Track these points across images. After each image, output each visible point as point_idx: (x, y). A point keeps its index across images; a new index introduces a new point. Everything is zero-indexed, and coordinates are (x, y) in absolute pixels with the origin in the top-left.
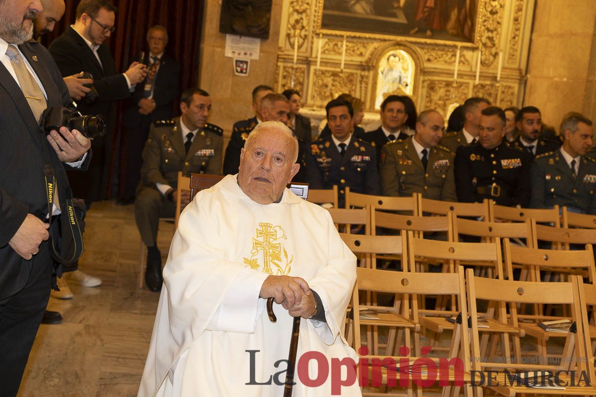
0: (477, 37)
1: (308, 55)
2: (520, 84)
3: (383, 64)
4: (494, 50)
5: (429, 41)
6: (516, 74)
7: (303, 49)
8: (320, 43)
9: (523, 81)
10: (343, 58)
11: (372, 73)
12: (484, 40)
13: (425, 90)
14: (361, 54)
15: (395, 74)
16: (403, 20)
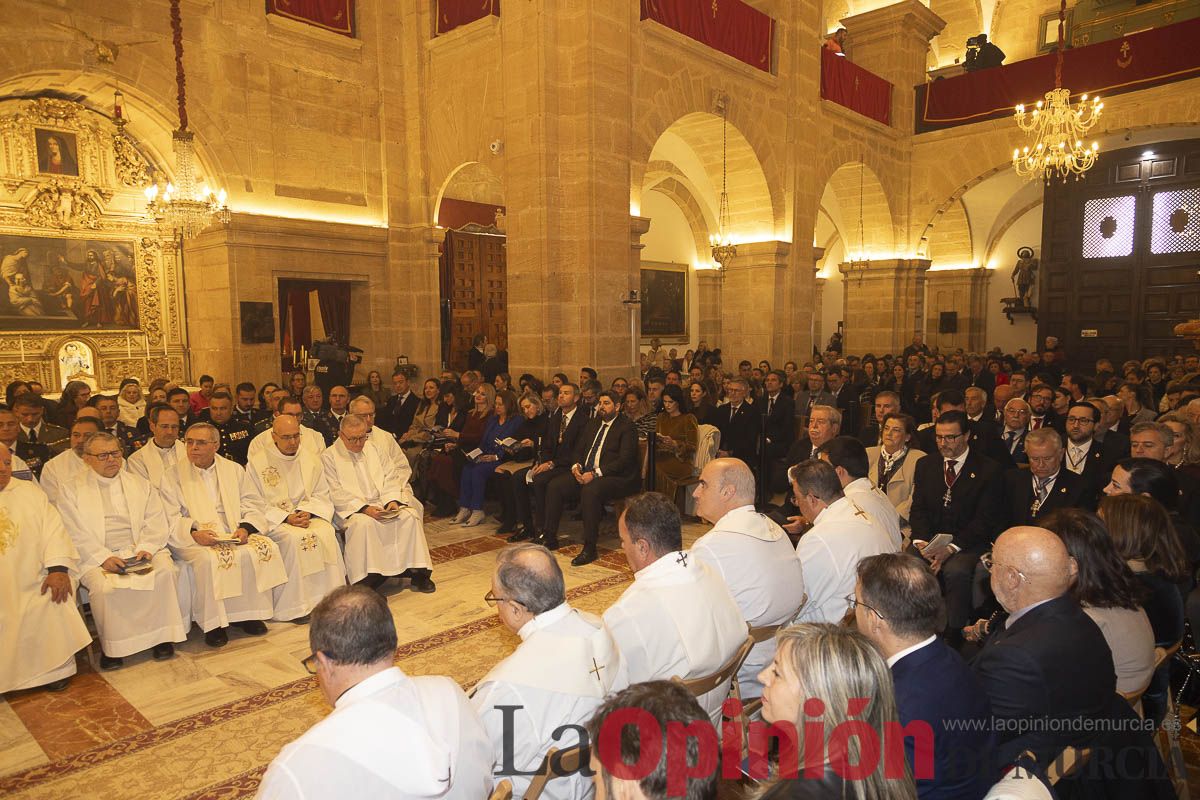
0: (142, 325)
2: (184, 355)
3: (62, 354)
4: (158, 333)
5: (100, 331)
6: (180, 348)
9: (186, 352)
10: (23, 353)
11: (52, 362)
12: (148, 326)
13: (105, 370)
14: (39, 348)
15: (75, 360)
16: (73, 317)
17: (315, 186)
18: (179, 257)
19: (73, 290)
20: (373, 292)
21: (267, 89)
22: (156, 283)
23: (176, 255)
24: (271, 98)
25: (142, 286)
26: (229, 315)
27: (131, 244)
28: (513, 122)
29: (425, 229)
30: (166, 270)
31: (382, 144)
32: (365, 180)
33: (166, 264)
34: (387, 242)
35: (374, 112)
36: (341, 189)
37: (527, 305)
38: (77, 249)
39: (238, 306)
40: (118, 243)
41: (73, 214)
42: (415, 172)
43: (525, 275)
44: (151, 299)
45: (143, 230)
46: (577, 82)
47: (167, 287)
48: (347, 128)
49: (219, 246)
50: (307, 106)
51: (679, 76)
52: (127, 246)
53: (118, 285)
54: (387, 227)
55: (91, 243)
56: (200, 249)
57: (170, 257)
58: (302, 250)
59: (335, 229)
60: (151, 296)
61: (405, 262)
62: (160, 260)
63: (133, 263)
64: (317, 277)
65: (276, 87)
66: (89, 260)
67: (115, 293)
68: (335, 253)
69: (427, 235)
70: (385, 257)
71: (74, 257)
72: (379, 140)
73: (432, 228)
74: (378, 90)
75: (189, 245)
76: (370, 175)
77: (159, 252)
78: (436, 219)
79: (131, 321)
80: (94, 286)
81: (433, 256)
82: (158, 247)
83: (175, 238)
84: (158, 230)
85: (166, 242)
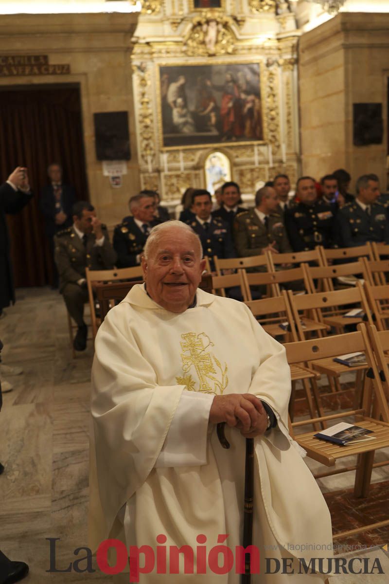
0: (265, 136)
1: (157, 166)
2: (298, 163)
3: (208, 165)
4: (277, 144)
5: (235, 144)
6: (294, 157)
7: (154, 163)
8: (164, 157)
9: (299, 161)
10: (182, 164)
11: (201, 172)
12: (270, 137)
14: (193, 160)
15: (217, 170)
16: (215, 133)
18: (295, 73)
19: (216, 109)
22: (276, 99)
23: (293, 70)
25: (267, 102)
26: (342, 118)
27: (258, 64)
33: (285, 80)
38: (219, 73)
39: (351, 109)
40: (249, 65)
41: (217, 42)
44: (273, 113)
45: (267, 51)
47: (285, 100)
49: (336, 50)
52: (255, 67)
53: (248, 102)
55: (230, 67)
56: (315, 60)
57: (288, 73)
60: (271, 110)
62: (280, 77)
63: (259, 81)
66: (228, 82)
67: (246, 110)
71: (218, 80)
75: (305, 57)
77: (279, 70)
79: (257, 134)
80: (230, 105)
82: (279, 65)
83: (292, 55)
84: (279, 49)
85: (285, 60)
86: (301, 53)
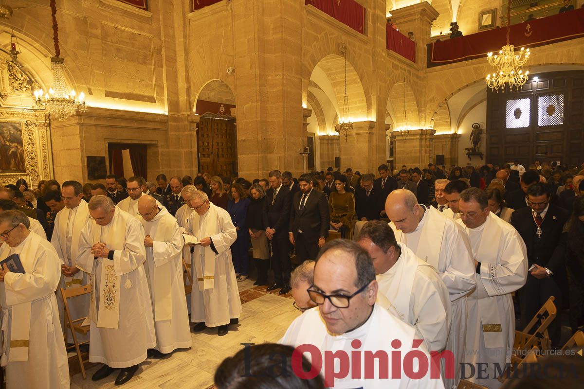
0: (27, 170)
12: (31, 170)
17: (127, 91)
18: (48, 131)
20: (160, 150)
21: (100, 38)
22: (35, 146)
23: (47, 130)
24: (102, 43)
25: (27, 148)
26: (80, 164)
27: (19, 123)
28: (240, 57)
29: (188, 115)
30: (41, 140)
31: (164, 69)
32: (155, 89)
33: (41, 135)
34: (167, 122)
35: (159, 52)
36: (141, 93)
37: (249, 156)
39: (85, 159)
40: (12, 124)
42: (182, 85)
43: (248, 139)
44: (32, 155)
45: (26, 116)
46: (275, 37)
47: (42, 148)
48: (145, 60)
49: (73, 125)
50: (122, 47)
51: (323, 35)
52: (17, 125)
53: (12, 148)
54: (167, 114)
57: (43, 132)
58: (121, 127)
59: (139, 115)
60: (31, 153)
61: (177, 134)
62: (37, 132)
63: (21, 135)
64: (129, 142)
65: (105, 36)
67: (10, 153)
68: (139, 128)
69: (190, 118)
70: (166, 130)
72: (162, 67)
73: (193, 115)
74: (161, 40)
75: (54, 124)
76: (157, 86)
77: (36, 129)
78: (194, 110)
79: (20, 168)
81: (193, 130)
82: (36, 126)
83: (46, 121)
84: (36, 116)
85: (40, 123)
86: (51, 120)
